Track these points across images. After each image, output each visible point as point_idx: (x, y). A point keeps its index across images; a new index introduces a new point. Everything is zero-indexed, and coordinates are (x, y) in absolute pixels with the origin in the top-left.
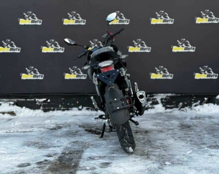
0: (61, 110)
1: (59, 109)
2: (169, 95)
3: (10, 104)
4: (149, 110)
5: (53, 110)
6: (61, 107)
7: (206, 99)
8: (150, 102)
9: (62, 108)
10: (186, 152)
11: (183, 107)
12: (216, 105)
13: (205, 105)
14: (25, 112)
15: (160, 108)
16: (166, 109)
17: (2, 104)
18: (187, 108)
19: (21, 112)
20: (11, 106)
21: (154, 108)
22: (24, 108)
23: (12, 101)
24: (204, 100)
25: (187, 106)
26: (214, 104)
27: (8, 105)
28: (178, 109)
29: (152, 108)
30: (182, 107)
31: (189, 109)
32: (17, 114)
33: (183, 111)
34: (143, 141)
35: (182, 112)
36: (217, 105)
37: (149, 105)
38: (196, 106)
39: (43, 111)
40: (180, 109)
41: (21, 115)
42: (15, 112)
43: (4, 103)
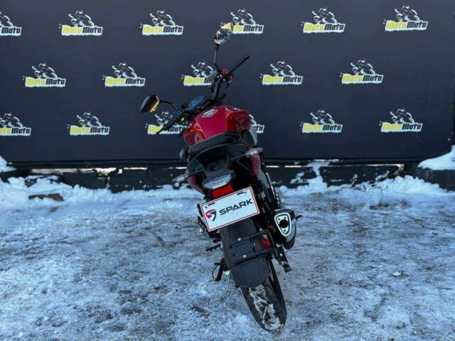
0: (143, 189)
1: (138, 187)
2: (334, 161)
3: (52, 180)
4: (300, 188)
5: (129, 189)
6: (143, 184)
7: (400, 166)
8: (301, 174)
9: (145, 186)
11: (359, 182)
12: (417, 178)
13: (399, 179)
14: (79, 194)
15: (317, 184)
16: (328, 186)
17: (39, 180)
18: (365, 184)
19: (72, 194)
20: (54, 183)
21: (308, 184)
22: (77, 186)
23: (56, 175)
24: (397, 168)
25: (366, 181)
26: (414, 178)
27: (49, 181)
28: (350, 185)
29: (303, 184)
30: (356, 183)
31: (370, 186)
32: (65, 198)
33: (359, 189)
35: (357, 191)
36: (420, 178)
37: (299, 179)
38: (382, 180)
39: (110, 191)
40: (353, 186)
41: (73, 199)
42: (61, 195)
43: (41, 178)
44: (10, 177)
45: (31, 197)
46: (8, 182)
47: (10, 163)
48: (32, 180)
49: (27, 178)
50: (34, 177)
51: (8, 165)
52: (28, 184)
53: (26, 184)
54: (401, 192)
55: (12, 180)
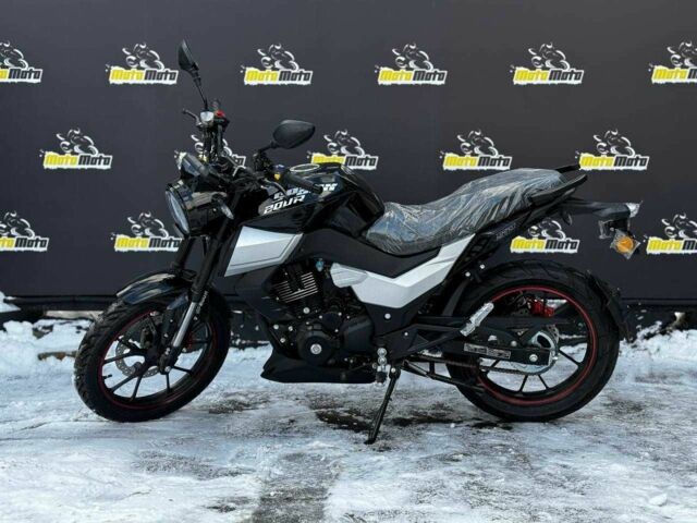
0: (235, 346)
3: (79, 328)
6: (235, 338)
7: (678, 314)
10: (647, 500)
13: (678, 335)
17: (55, 328)
23: (86, 319)
24: (675, 318)
27: (75, 330)
34: (504, 459)
38: (649, 336)
43: (61, 324)
44: (7, 320)
45: (42, 357)
46: (5, 330)
47: (10, 298)
48: (45, 328)
49: (36, 325)
50: (48, 323)
51: (6, 301)
52: (38, 334)
53: (34, 334)
54: (683, 358)
55: (10, 325)
